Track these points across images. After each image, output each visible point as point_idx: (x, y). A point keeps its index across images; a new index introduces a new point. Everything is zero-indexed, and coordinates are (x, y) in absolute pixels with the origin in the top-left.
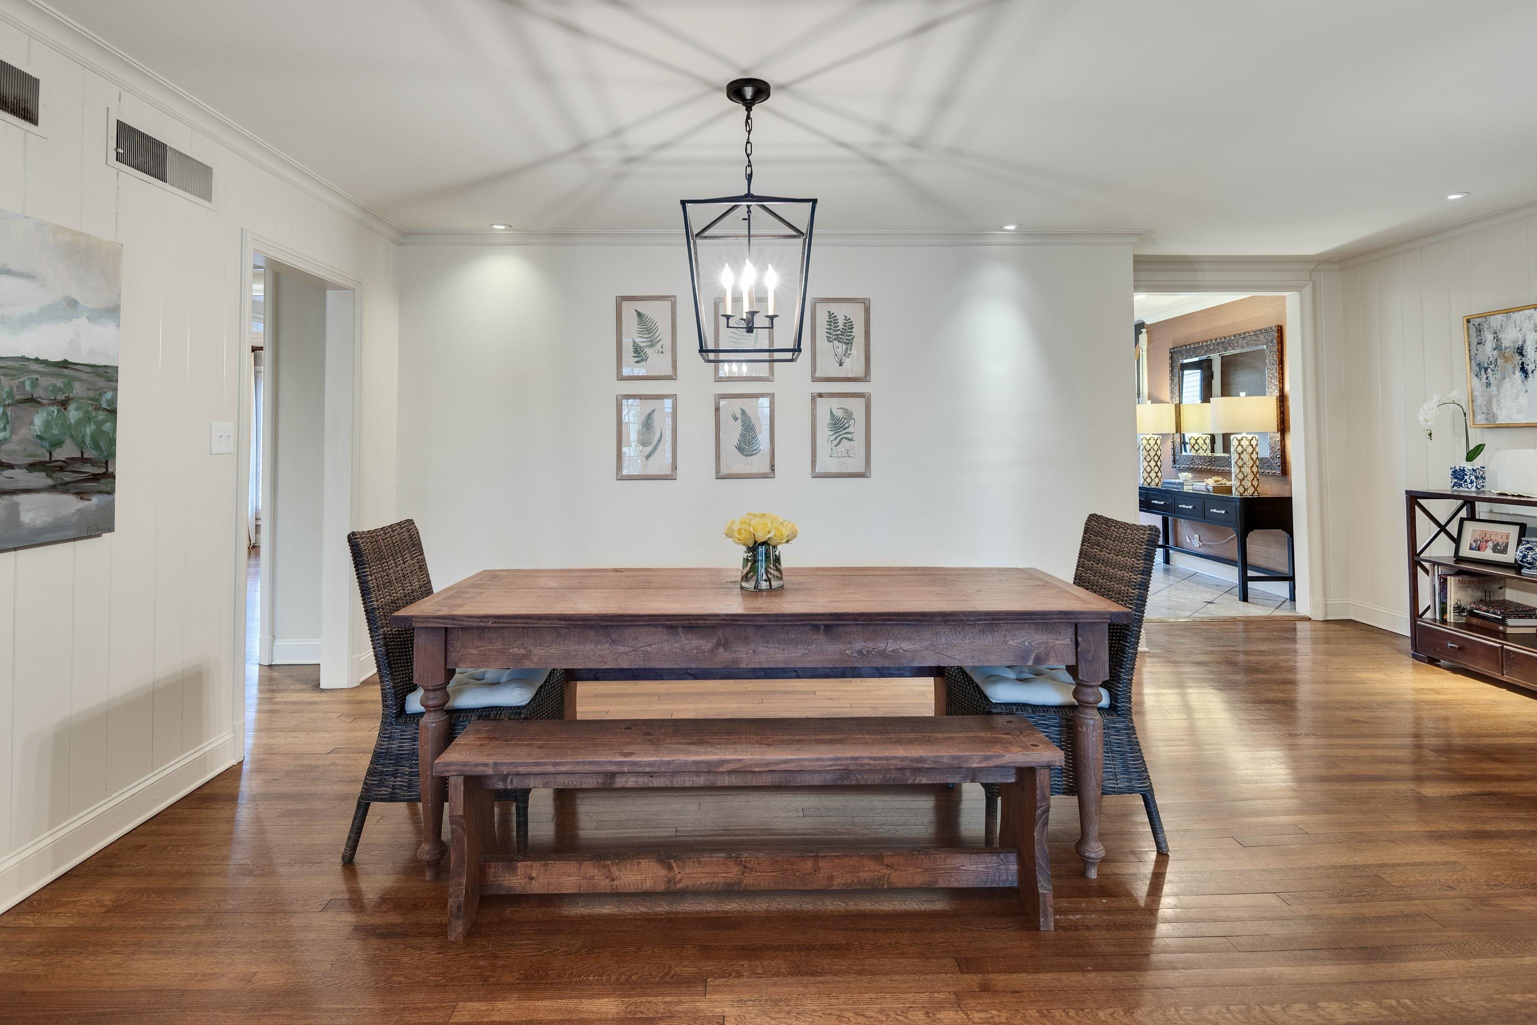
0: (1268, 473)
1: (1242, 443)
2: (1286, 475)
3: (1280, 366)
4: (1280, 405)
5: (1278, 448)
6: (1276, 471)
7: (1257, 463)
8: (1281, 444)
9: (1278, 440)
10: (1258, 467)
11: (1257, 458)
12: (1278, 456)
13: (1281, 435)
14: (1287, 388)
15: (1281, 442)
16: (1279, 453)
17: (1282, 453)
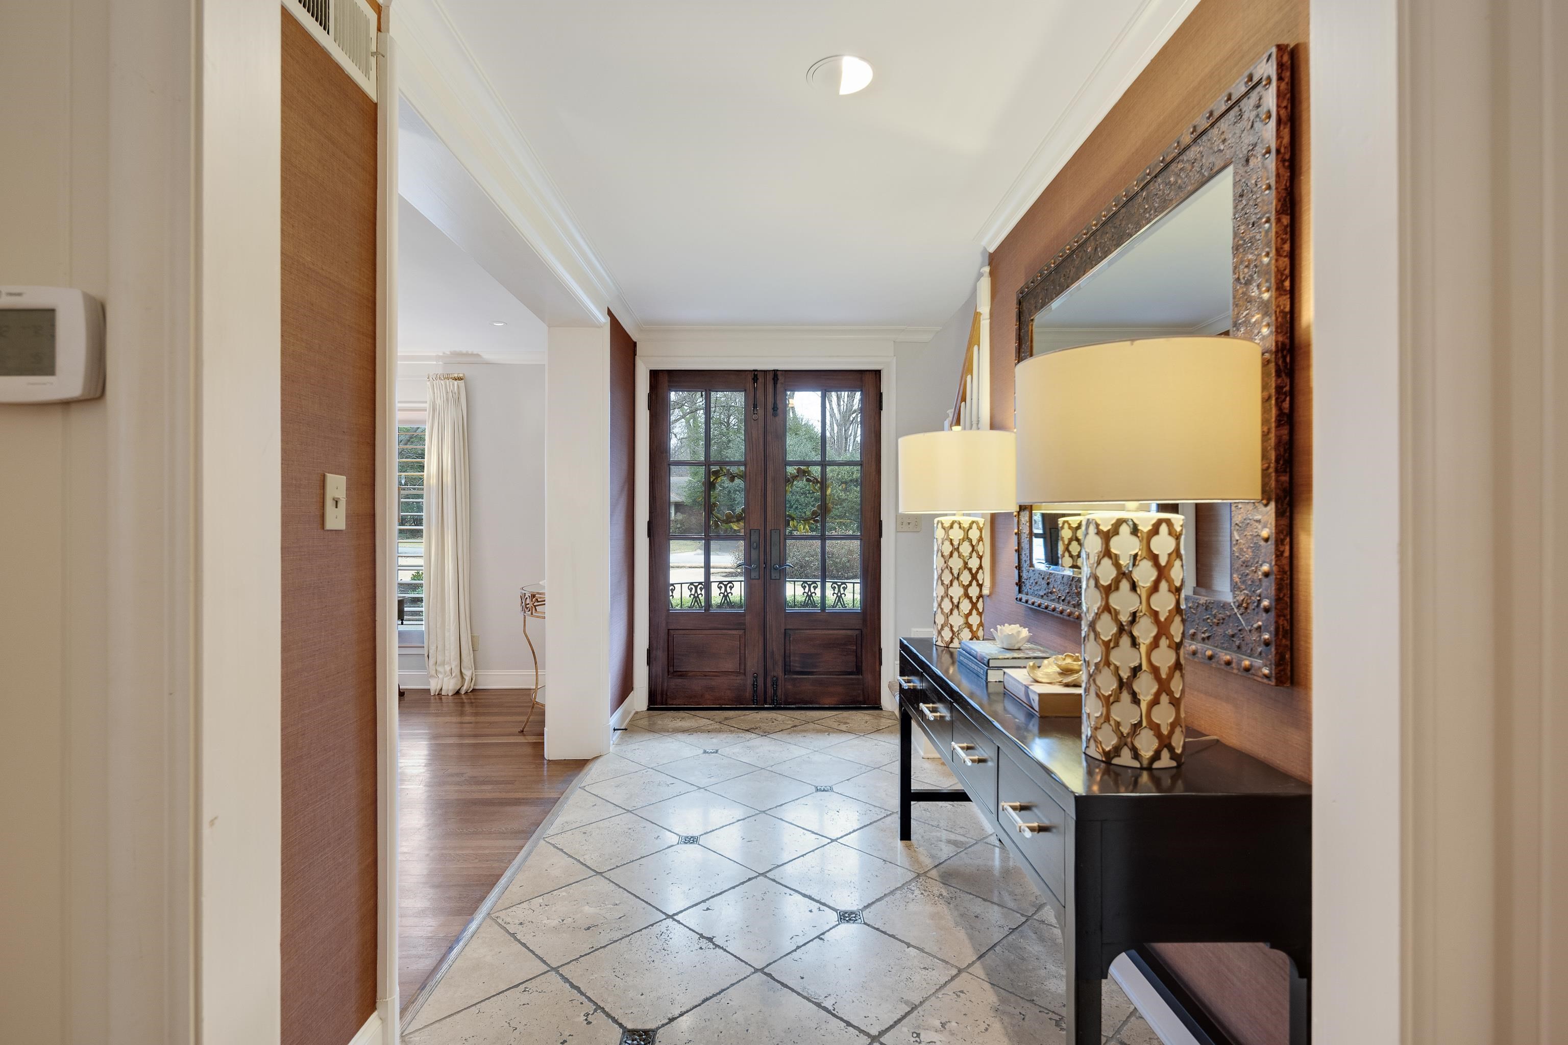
0: (1228, 663)
1: (1116, 546)
2: (1292, 683)
3: (1286, 220)
4: (1279, 389)
5: (1266, 568)
6: (1258, 662)
7: (1176, 629)
8: (1279, 555)
9: (1265, 533)
10: (1178, 647)
11: (1178, 609)
12: (1266, 603)
13: (1279, 514)
14: (1309, 313)
15: (1279, 542)
16: (1268, 589)
17: (1279, 589)
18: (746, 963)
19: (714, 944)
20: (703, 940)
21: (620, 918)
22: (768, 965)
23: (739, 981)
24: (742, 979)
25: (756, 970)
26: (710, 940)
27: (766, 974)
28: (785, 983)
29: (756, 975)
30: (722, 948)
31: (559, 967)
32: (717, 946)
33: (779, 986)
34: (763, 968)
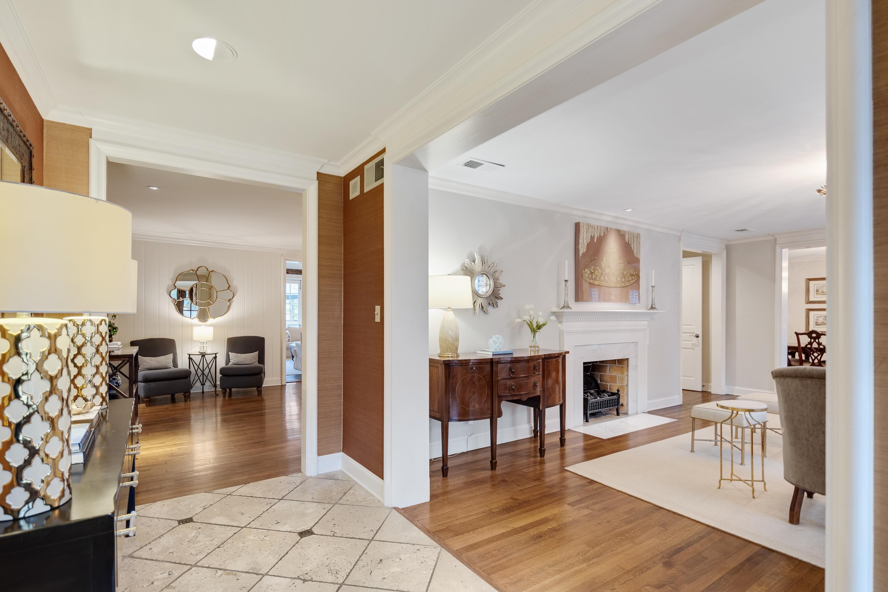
18: (274, 576)
19: (301, 579)
20: (309, 579)
21: (371, 572)
22: (261, 579)
23: (274, 566)
24: (273, 567)
25: (267, 574)
26: (305, 581)
27: (261, 574)
28: (247, 574)
29: (266, 572)
30: (294, 579)
31: (370, 543)
32: (298, 578)
33: (250, 571)
34: (263, 577)
